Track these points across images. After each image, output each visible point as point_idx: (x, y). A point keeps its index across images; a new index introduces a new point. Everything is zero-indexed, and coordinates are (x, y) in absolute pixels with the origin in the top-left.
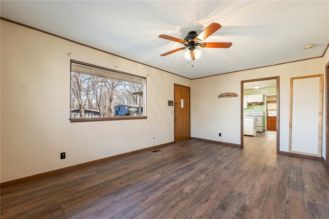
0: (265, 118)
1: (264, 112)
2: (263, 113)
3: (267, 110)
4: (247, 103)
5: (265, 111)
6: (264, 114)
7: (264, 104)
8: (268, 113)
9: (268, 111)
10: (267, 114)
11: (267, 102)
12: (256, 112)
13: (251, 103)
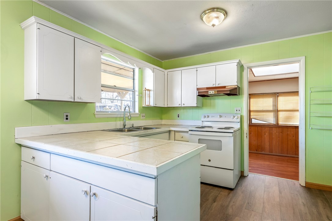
0: (245, 135)
1: (241, 118)
2: (239, 120)
3: (250, 111)
4: (198, 89)
5: (245, 114)
6: (241, 122)
7: (242, 94)
8: (251, 117)
9: (252, 113)
10: (250, 120)
11: (250, 95)
12: (221, 116)
13: (208, 88)
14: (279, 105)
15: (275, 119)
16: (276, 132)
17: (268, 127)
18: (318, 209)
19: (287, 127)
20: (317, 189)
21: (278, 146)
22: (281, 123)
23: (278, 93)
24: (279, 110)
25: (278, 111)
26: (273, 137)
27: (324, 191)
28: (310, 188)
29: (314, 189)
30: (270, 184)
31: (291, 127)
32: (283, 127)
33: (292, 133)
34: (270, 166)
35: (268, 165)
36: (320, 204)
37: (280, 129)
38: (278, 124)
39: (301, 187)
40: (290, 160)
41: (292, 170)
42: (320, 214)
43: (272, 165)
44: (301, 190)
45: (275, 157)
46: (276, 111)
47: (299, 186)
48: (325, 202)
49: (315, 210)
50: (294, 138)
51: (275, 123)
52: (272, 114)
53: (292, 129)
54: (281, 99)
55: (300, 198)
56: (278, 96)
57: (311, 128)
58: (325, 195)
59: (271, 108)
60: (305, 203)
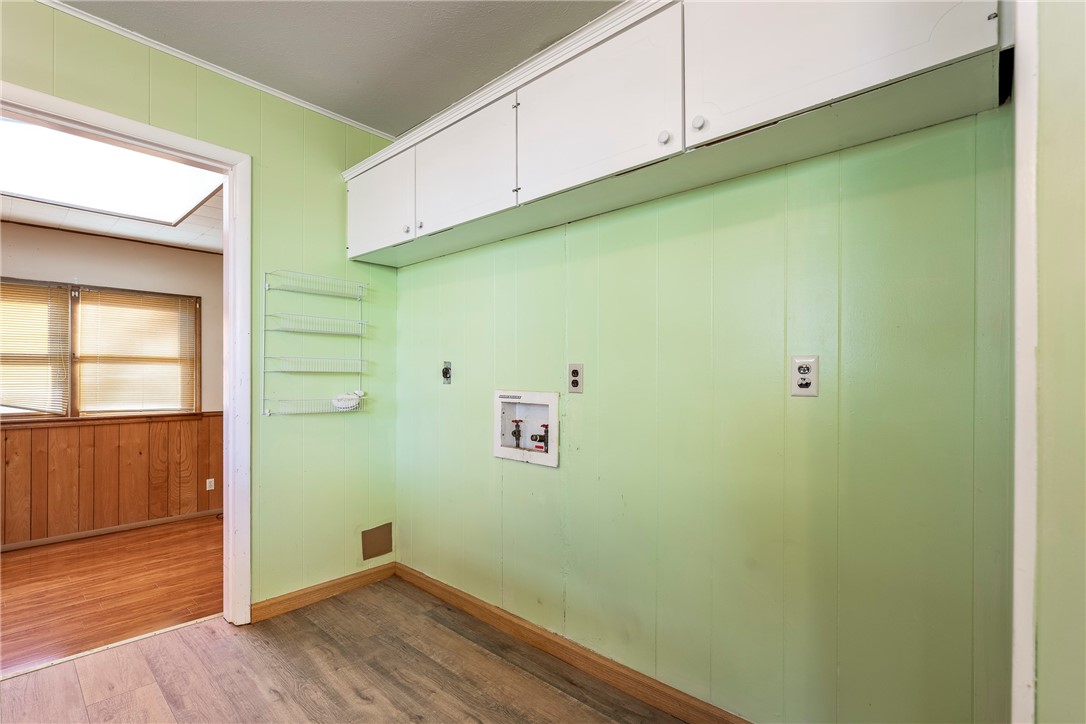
14: (79, 336)
15: (59, 393)
16: (65, 446)
17: (26, 429)
18: (324, 685)
19: (117, 421)
20: (287, 613)
21: (75, 501)
22: (89, 407)
23: (76, 288)
24: (79, 353)
25: (74, 360)
26: (51, 468)
27: (306, 608)
28: (266, 623)
29: (277, 616)
30: (111, 688)
31: (131, 420)
32: (97, 422)
33: (138, 441)
34: (52, 599)
35: (39, 595)
36: (320, 662)
37: (86, 430)
38: (75, 411)
39: (237, 629)
40: (132, 542)
41: (153, 576)
42: (335, 697)
43: (61, 589)
44: (243, 643)
45: (62, 549)
46: (67, 361)
47: (229, 632)
48: (326, 646)
49: (320, 694)
50: (144, 457)
51: (59, 410)
52: (46, 373)
53: (136, 426)
54: (89, 314)
55: (256, 679)
56: (75, 300)
57: (267, 411)
58: (316, 622)
59: (42, 348)
60: (279, 689)
